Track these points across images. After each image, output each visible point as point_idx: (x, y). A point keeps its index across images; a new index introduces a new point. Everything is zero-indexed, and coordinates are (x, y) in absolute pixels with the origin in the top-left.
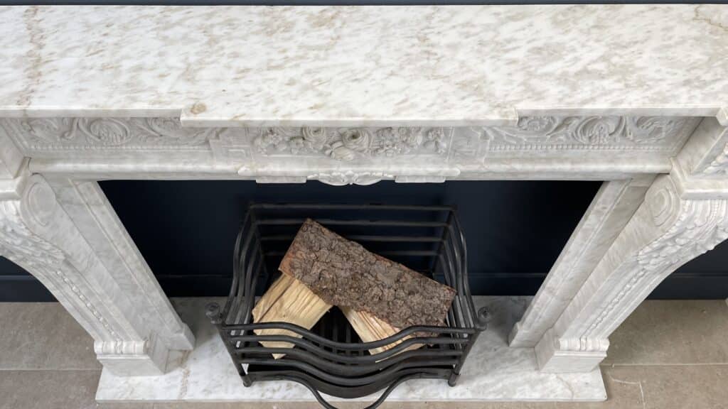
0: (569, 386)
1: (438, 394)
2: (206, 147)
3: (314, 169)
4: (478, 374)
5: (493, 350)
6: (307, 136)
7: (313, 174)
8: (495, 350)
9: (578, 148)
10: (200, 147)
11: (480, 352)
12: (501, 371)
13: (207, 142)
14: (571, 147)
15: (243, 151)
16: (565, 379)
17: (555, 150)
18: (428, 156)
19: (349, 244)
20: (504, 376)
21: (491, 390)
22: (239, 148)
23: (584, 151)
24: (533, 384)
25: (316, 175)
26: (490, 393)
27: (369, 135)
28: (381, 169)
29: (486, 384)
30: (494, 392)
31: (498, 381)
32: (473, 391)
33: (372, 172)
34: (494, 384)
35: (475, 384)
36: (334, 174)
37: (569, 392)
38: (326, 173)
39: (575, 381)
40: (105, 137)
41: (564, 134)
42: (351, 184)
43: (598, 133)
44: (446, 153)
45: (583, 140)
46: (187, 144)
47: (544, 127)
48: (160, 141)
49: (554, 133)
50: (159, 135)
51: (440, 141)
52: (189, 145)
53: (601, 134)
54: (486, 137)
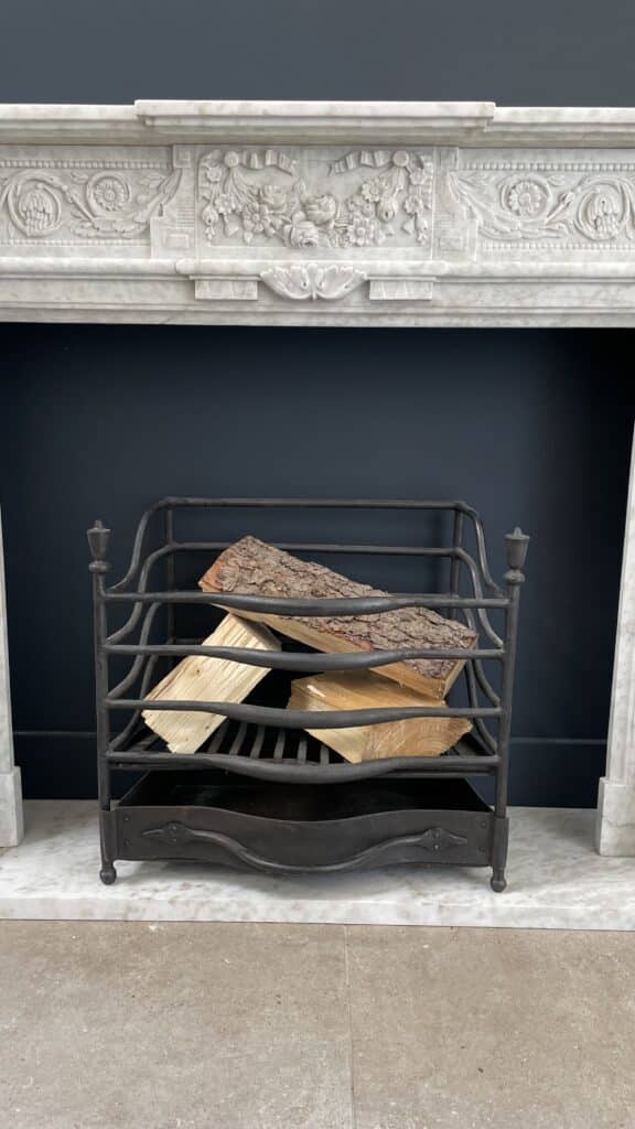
1: (475, 900)
2: (143, 241)
3: (270, 262)
5: (570, 858)
6: (265, 196)
7: (267, 270)
8: (575, 858)
9: (586, 248)
10: (138, 241)
13: (146, 233)
14: (577, 246)
15: (187, 236)
17: (559, 251)
18: (407, 249)
20: (599, 885)
21: (577, 899)
22: (182, 232)
23: (596, 251)
25: (270, 270)
27: (336, 202)
28: (351, 262)
29: (565, 892)
30: (582, 901)
31: (588, 890)
32: (540, 900)
33: (340, 266)
34: (579, 893)
35: (543, 892)
36: (293, 268)
38: (283, 266)
40: (31, 218)
41: (565, 222)
42: (314, 297)
43: (601, 214)
44: (429, 242)
45: (589, 230)
46: (124, 232)
47: (538, 205)
48: (93, 227)
49: (551, 217)
50: (94, 216)
51: (419, 215)
52: (125, 235)
53: (606, 214)
54: (472, 216)
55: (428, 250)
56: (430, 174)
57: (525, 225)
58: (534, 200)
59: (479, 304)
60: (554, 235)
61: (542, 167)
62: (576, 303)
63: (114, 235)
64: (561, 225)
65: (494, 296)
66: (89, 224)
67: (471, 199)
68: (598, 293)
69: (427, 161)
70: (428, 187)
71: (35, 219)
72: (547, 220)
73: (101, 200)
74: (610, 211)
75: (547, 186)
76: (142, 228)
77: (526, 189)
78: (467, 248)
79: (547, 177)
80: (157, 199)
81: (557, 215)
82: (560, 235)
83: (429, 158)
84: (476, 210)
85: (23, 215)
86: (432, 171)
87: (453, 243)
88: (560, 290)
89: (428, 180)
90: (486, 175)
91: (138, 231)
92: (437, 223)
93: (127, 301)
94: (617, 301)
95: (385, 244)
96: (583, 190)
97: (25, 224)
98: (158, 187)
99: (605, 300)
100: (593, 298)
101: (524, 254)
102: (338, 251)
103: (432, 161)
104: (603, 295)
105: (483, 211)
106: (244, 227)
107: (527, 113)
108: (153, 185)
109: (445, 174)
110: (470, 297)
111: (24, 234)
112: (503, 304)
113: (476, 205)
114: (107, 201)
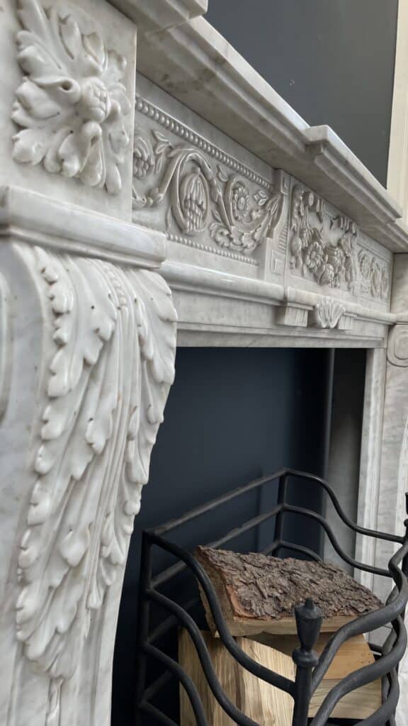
2: (255, 261)
10: (252, 260)
13: (255, 251)
15: (282, 262)
18: (346, 293)
22: (280, 257)
25: (320, 303)
33: (339, 303)
36: (327, 302)
40: (190, 210)
45: (374, 289)
46: (246, 247)
47: (367, 272)
48: (228, 235)
50: (231, 224)
52: (246, 250)
55: (351, 294)
58: (367, 268)
63: (239, 249)
66: (226, 232)
71: (194, 212)
73: (235, 207)
76: (255, 246)
77: (367, 261)
80: (266, 218)
85: (183, 202)
91: (254, 248)
93: (244, 324)
97: (185, 216)
98: (264, 206)
106: (304, 261)
108: (261, 203)
111: (181, 229)
114: (238, 209)
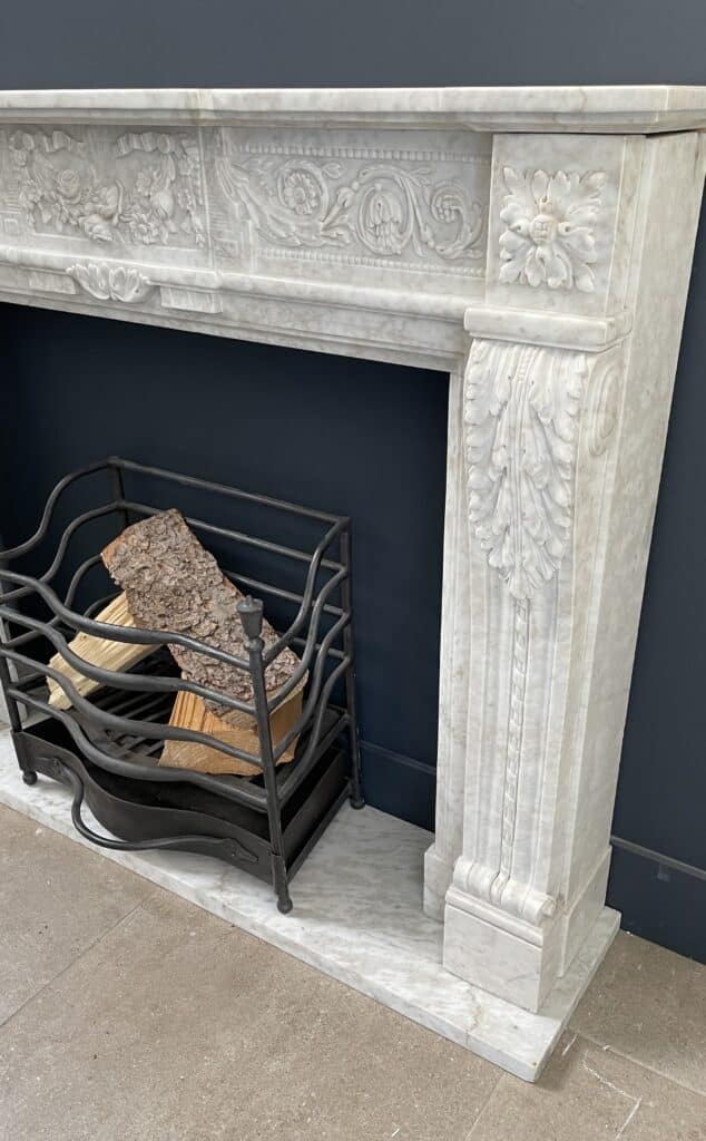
0: (479, 1012)
1: (255, 911)
3: (73, 256)
4: (338, 921)
5: (393, 905)
6: (58, 185)
7: (71, 266)
8: (398, 907)
9: (369, 264)
11: (369, 898)
12: (381, 936)
14: (359, 260)
16: (479, 1000)
17: (340, 264)
18: (189, 251)
19: (202, 552)
20: (381, 944)
21: (338, 949)
23: (380, 270)
24: (413, 977)
25: (73, 267)
26: (334, 952)
28: (137, 264)
29: (338, 938)
30: (340, 953)
31: (359, 945)
32: (308, 935)
33: (126, 268)
34: (349, 944)
36: (90, 266)
37: (470, 1021)
38: (83, 264)
39: (498, 1013)
41: (345, 227)
42: (114, 298)
43: (379, 222)
44: (206, 244)
45: (369, 240)
47: (314, 203)
49: (329, 219)
51: (192, 213)
53: (383, 222)
54: (247, 215)
55: (207, 254)
56: (194, 161)
57: (302, 229)
58: (308, 196)
59: (266, 322)
60: (335, 243)
61: (315, 152)
62: (361, 335)
64: (341, 232)
65: (279, 313)
67: (245, 191)
68: (384, 324)
69: (190, 147)
70: (196, 178)
72: (321, 225)
74: (387, 219)
75: (321, 179)
77: (300, 183)
78: (243, 256)
79: (321, 166)
81: (335, 218)
82: (342, 245)
83: (194, 142)
84: (250, 207)
86: (198, 159)
87: (229, 249)
88: (343, 315)
89: (195, 170)
90: (260, 161)
92: (214, 221)
94: (404, 338)
95: (171, 243)
96: (361, 185)
99: (389, 334)
100: (379, 330)
101: (305, 265)
102: (130, 248)
103: (197, 145)
104: (389, 327)
105: (257, 208)
106: (53, 216)
107: (246, 98)
109: (213, 161)
110: (258, 312)
112: (289, 325)
113: (250, 200)
